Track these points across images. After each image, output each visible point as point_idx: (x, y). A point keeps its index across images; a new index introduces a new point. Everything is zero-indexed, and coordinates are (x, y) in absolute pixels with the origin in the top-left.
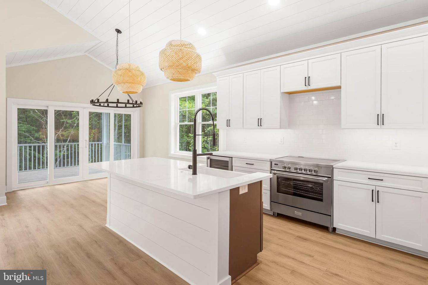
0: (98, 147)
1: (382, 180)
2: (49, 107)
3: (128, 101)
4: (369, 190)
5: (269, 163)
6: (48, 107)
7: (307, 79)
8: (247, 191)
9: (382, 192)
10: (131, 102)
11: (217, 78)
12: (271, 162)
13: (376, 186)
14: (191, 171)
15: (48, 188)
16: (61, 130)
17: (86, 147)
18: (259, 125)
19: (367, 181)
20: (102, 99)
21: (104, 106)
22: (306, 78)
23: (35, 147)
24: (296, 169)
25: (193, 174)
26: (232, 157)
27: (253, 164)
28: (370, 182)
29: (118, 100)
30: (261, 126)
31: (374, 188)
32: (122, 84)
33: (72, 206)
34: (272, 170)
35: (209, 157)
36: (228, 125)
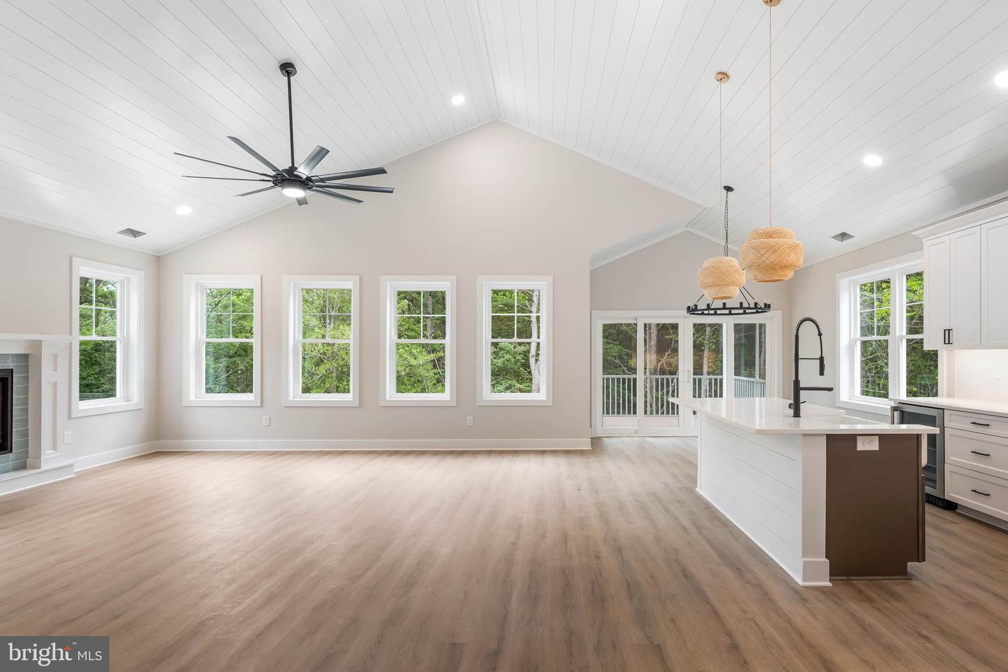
0: (716, 384)
2: (639, 320)
3: (741, 304)
6: (636, 319)
8: (878, 449)
10: (745, 305)
11: (924, 240)
14: (791, 412)
15: (636, 439)
16: (667, 354)
17: (688, 382)
20: (702, 306)
21: (709, 314)
23: (624, 379)
25: (794, 416)
26: (944, 410)
27: (988, 425)
29: (708, 305)
32: (709, 288)
33: (661, 462)
35: (898, 407)
36: (947, 342)
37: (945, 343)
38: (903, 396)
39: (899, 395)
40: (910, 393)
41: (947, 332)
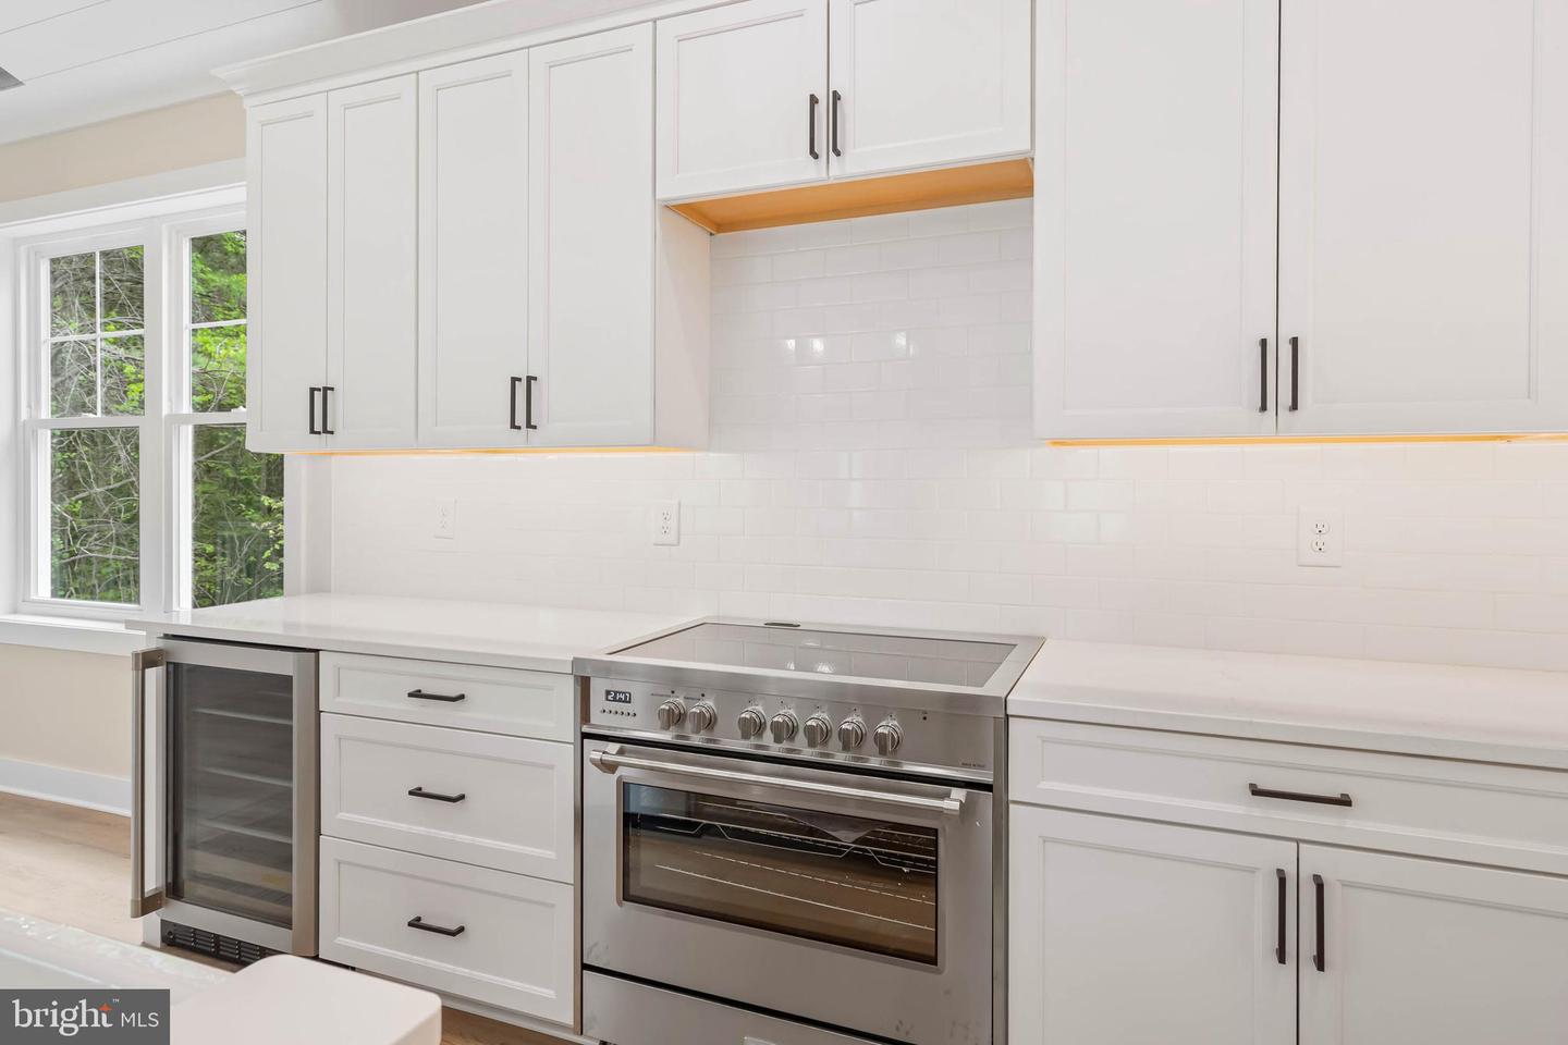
1: (1345, 801)
4: (1252, 871)
5: (567, 691)
7: (822, 109)
9: (1345, 884)
11: (247, 103)
12: (584, 684)
13: (1298, 841)
18: (521, 419)
19: (1240, 810)
22: (814, 100)
24: (753, 728)
26: (318, 651)
27: (462, 697)
28: (1257, 812)
30: (529, 425)
31: (1284, 856)
34: (585, 736)
35: (159, 652)
36: (318, 426)
37: (312, 431)
38: (184, 613)
39: (168, 610)
40: (205, 596)
41: (318, 396)
